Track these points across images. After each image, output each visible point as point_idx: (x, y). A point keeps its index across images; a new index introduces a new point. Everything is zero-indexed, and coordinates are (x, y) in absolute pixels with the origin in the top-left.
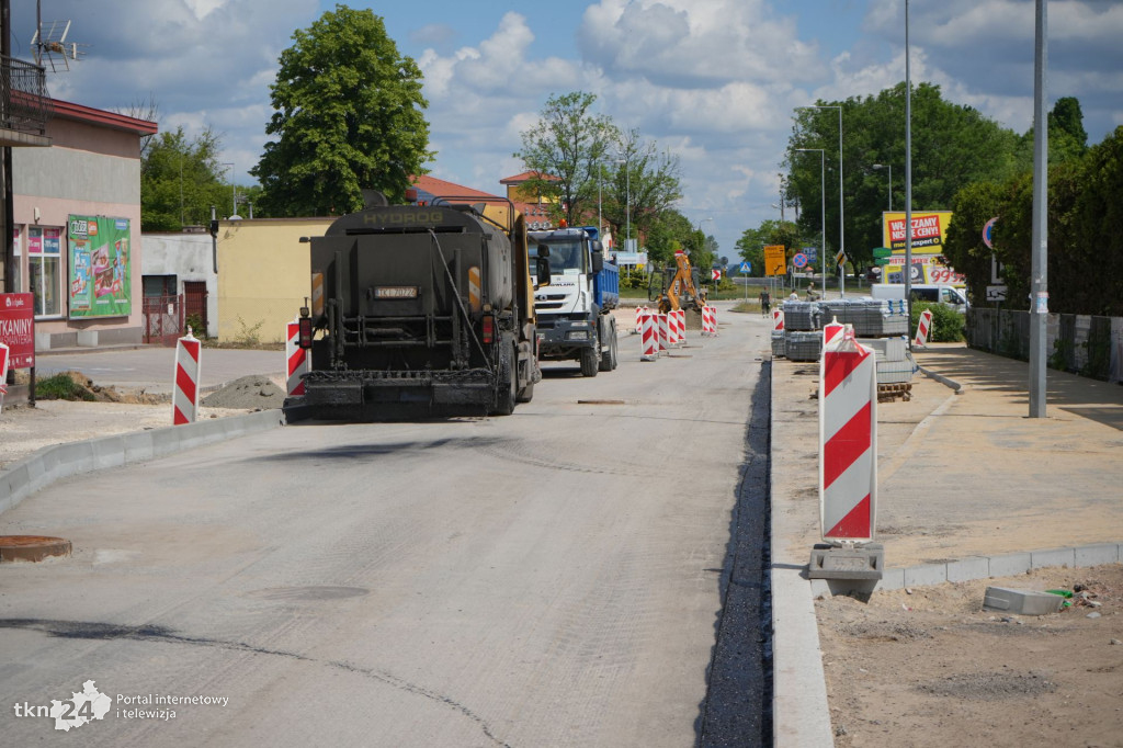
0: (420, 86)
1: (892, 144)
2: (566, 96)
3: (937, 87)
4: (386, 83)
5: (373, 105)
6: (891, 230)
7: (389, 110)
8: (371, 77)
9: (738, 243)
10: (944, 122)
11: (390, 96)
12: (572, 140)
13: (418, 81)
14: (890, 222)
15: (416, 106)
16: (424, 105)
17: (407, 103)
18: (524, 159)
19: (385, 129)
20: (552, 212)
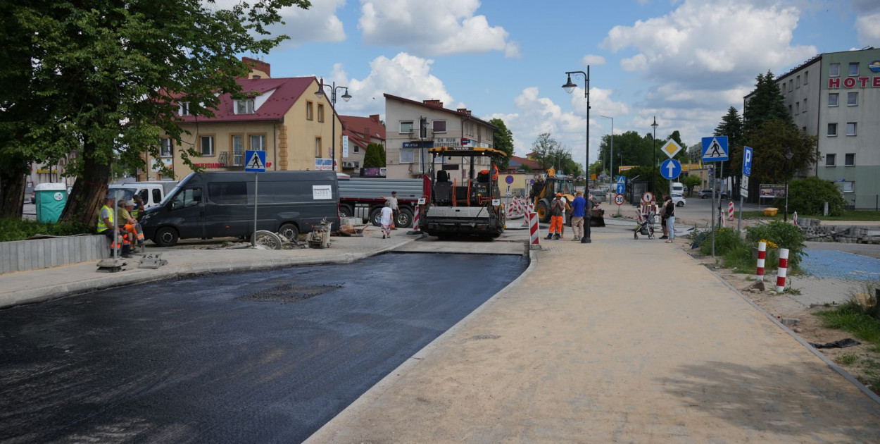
2: (543, 134)
3: (637, 132)
4: (504, 136)
5: (501, 141)
10: (638, 142)
11: (505, 139)
12: (545, 145)
13: (511, 135)
18: (532, 150)
20: (540, 163)
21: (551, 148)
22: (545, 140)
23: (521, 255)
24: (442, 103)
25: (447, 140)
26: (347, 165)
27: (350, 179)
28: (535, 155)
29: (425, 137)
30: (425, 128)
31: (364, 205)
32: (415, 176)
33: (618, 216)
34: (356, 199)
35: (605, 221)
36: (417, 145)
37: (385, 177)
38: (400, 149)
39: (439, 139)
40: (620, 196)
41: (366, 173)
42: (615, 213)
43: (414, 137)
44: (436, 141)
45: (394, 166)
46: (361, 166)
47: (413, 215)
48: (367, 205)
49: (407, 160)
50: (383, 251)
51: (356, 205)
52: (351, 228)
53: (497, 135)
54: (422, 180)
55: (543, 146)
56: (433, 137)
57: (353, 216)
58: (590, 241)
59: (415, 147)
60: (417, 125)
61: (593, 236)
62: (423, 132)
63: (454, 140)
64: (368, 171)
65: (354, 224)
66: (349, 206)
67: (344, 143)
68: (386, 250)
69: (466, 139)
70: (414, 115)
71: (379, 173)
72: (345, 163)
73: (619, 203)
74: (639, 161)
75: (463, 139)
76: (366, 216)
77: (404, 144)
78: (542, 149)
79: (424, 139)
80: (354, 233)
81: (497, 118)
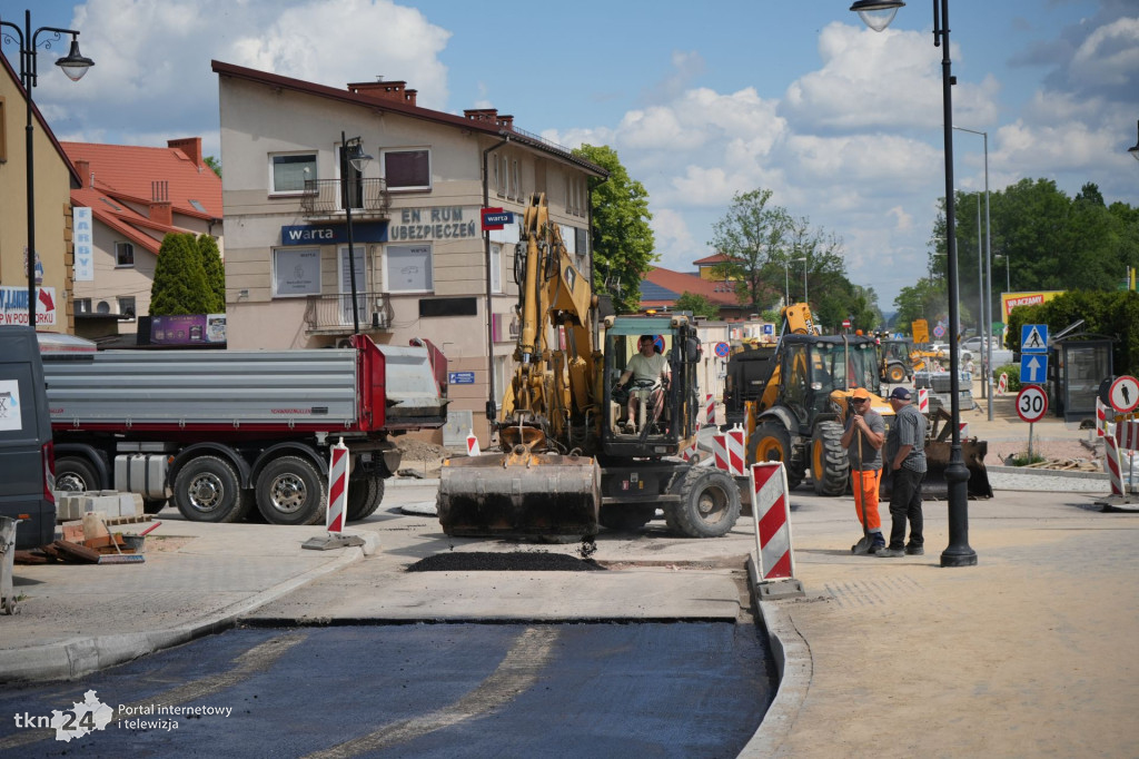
0: (646, 204)
1: (1016, 230)
2: (749, 193)
3: (1053, 182)
4: (622, 203)
5: (613, 220)
6: (1007, 306)
7: (624, 224)
8: (611, 198)
9: (896, 300)
10: (1058, 212)
11: (625, 213)
12: (755, 229)
13: (644, 199)
14: (1006, 301)
15: (643, 219)
16: (649, 218)
17: (637, 217)
18: (716, 246)
19: (622, 238)
20: (740, 290)
21: (775, 238)
22: (755, 212)
23: (732, 620)
24: (412, 93)
25: (435, 216)
26: (94, 310)
27: (95, 353)
28: (722, 264)
29: (359, 205)
30: (359, 174)
31: (148, 446)
32: (329, 341)
33: (1026, 461)
34: (120, 427)
35: (993, 479)
36: (330, 234)
37: (223, 346)
38: (274, 249)
39: (405, 211)
40: (1032, 393)
41: (160, 335)
42: (1019, 451)
43: (318, 206)
44: (395, 220)
45: (253, 309)
46: (143, 309)
47: (325, 479)
48: (160, 446)
49: (299, 285)
50: (214, 620)
51: (121, 447)
52: (102, 532)
53: (597, 199)
54: (353, 352)
55: (748, 234)
56: (386, 207)
57: (112, 487)
58: (971, 559)
59: (326, 242)
60: (329, 167)
61: (976, 537)
62: (352, 189)
63: (458, 216)
64: (162, 327)
65: (114, 516)
66: (94, 453)
67: (77, 232)
68: (226, 616)
69: (498, 211)
70: (320, 135)
71: (202, 332)
72: (88, 302)
73: (1031, 414)
74: (1063, 274)
75: (487, 212)
76: (158, 484)
77: (286, 231)
78: (745, 243)
79: (354, 211)
80: (111, 548)
81: (596, 144)
